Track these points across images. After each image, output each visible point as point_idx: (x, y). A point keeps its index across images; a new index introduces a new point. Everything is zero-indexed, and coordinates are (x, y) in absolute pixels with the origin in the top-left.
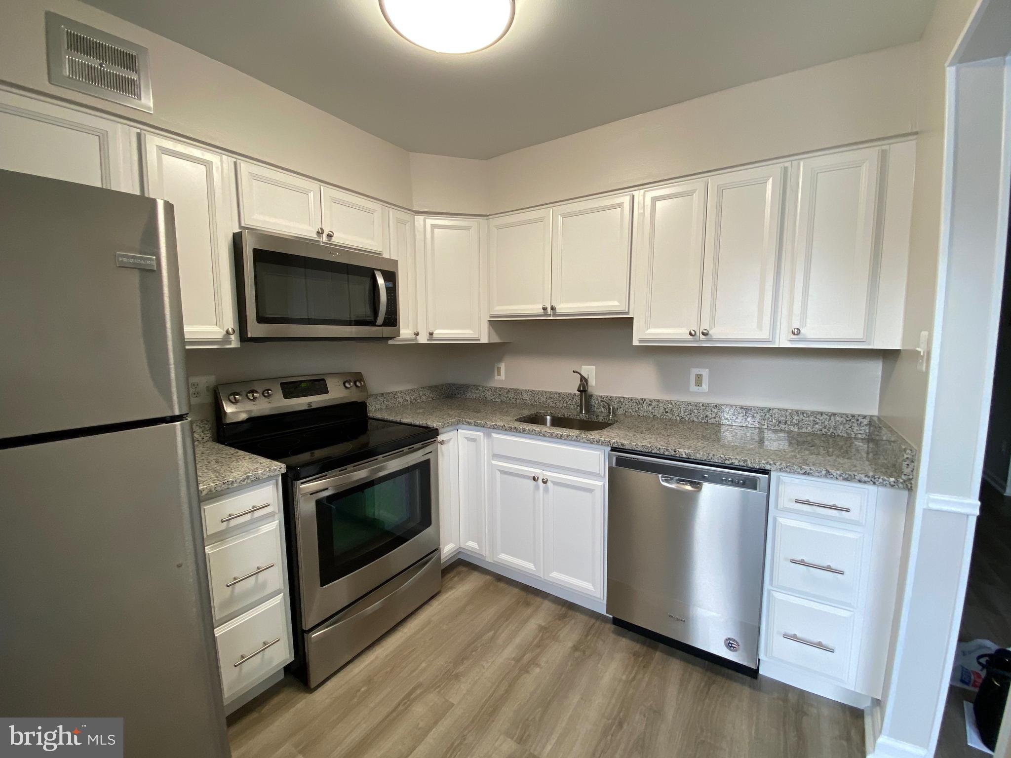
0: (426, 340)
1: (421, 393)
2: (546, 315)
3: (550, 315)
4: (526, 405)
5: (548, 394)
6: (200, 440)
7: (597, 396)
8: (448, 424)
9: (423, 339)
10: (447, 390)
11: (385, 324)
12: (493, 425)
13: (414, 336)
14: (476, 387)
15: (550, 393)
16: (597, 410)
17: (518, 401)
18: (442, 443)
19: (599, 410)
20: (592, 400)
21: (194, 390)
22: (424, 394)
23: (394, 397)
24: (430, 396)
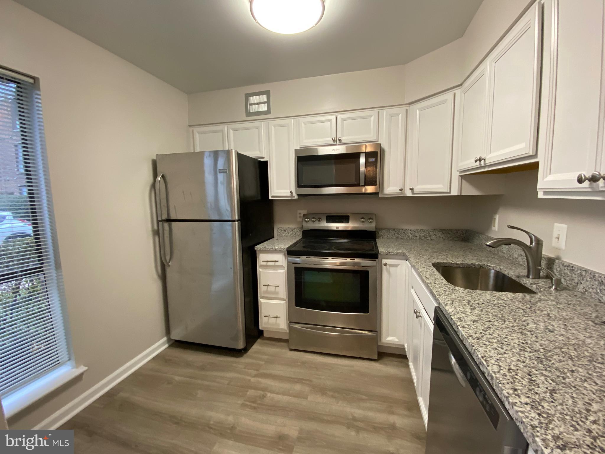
0: (411, 194)
8: (392, 253)
11: (367, 184)
13: (400, 191)
14: (479, 234)
18: (386, 265)
22: (434, 234)
23: (404, 232)
24: (441, 236)
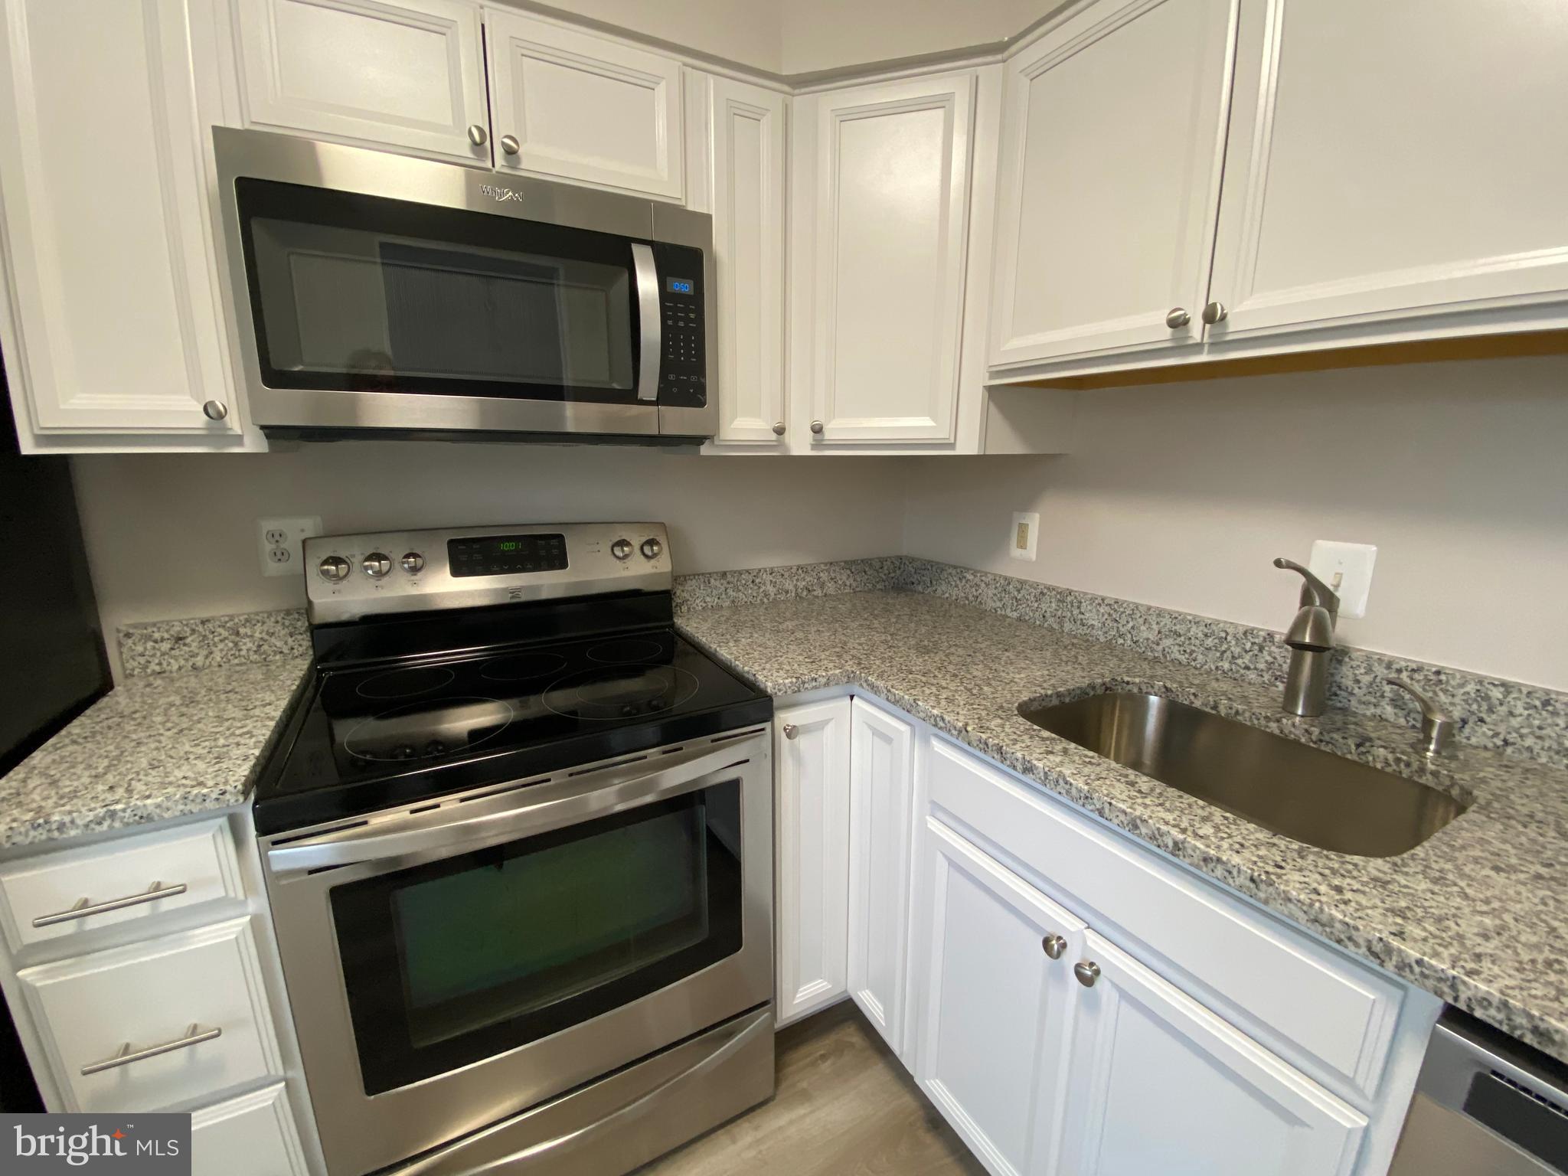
0: (809, 447)
1: (824, 576)
2: (1182, 347)
3: (1198, 347)
4: (1088, 643)
5: (1166, 620)
6: (286, 651)
7: (1368, 657)
8: (814, 684)
9: (800, 445)
10: (895, 572)
11: (666, 397)
12: (936, 717)
13: (774, 436)
14: (961, 570)
15: (1175, 617)
16: (1361, 709)
17: (1067, 626)
18: (791, 733)
19: (1371, 711)
20: (1345, 670)
21: (274, 546)
22: (832, 579)
23: (753, 582)
24: (848, 583)
